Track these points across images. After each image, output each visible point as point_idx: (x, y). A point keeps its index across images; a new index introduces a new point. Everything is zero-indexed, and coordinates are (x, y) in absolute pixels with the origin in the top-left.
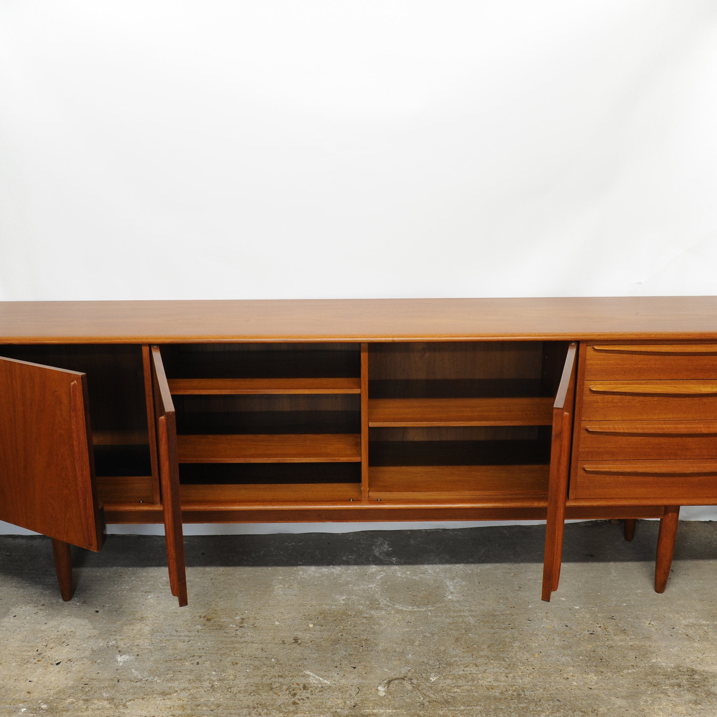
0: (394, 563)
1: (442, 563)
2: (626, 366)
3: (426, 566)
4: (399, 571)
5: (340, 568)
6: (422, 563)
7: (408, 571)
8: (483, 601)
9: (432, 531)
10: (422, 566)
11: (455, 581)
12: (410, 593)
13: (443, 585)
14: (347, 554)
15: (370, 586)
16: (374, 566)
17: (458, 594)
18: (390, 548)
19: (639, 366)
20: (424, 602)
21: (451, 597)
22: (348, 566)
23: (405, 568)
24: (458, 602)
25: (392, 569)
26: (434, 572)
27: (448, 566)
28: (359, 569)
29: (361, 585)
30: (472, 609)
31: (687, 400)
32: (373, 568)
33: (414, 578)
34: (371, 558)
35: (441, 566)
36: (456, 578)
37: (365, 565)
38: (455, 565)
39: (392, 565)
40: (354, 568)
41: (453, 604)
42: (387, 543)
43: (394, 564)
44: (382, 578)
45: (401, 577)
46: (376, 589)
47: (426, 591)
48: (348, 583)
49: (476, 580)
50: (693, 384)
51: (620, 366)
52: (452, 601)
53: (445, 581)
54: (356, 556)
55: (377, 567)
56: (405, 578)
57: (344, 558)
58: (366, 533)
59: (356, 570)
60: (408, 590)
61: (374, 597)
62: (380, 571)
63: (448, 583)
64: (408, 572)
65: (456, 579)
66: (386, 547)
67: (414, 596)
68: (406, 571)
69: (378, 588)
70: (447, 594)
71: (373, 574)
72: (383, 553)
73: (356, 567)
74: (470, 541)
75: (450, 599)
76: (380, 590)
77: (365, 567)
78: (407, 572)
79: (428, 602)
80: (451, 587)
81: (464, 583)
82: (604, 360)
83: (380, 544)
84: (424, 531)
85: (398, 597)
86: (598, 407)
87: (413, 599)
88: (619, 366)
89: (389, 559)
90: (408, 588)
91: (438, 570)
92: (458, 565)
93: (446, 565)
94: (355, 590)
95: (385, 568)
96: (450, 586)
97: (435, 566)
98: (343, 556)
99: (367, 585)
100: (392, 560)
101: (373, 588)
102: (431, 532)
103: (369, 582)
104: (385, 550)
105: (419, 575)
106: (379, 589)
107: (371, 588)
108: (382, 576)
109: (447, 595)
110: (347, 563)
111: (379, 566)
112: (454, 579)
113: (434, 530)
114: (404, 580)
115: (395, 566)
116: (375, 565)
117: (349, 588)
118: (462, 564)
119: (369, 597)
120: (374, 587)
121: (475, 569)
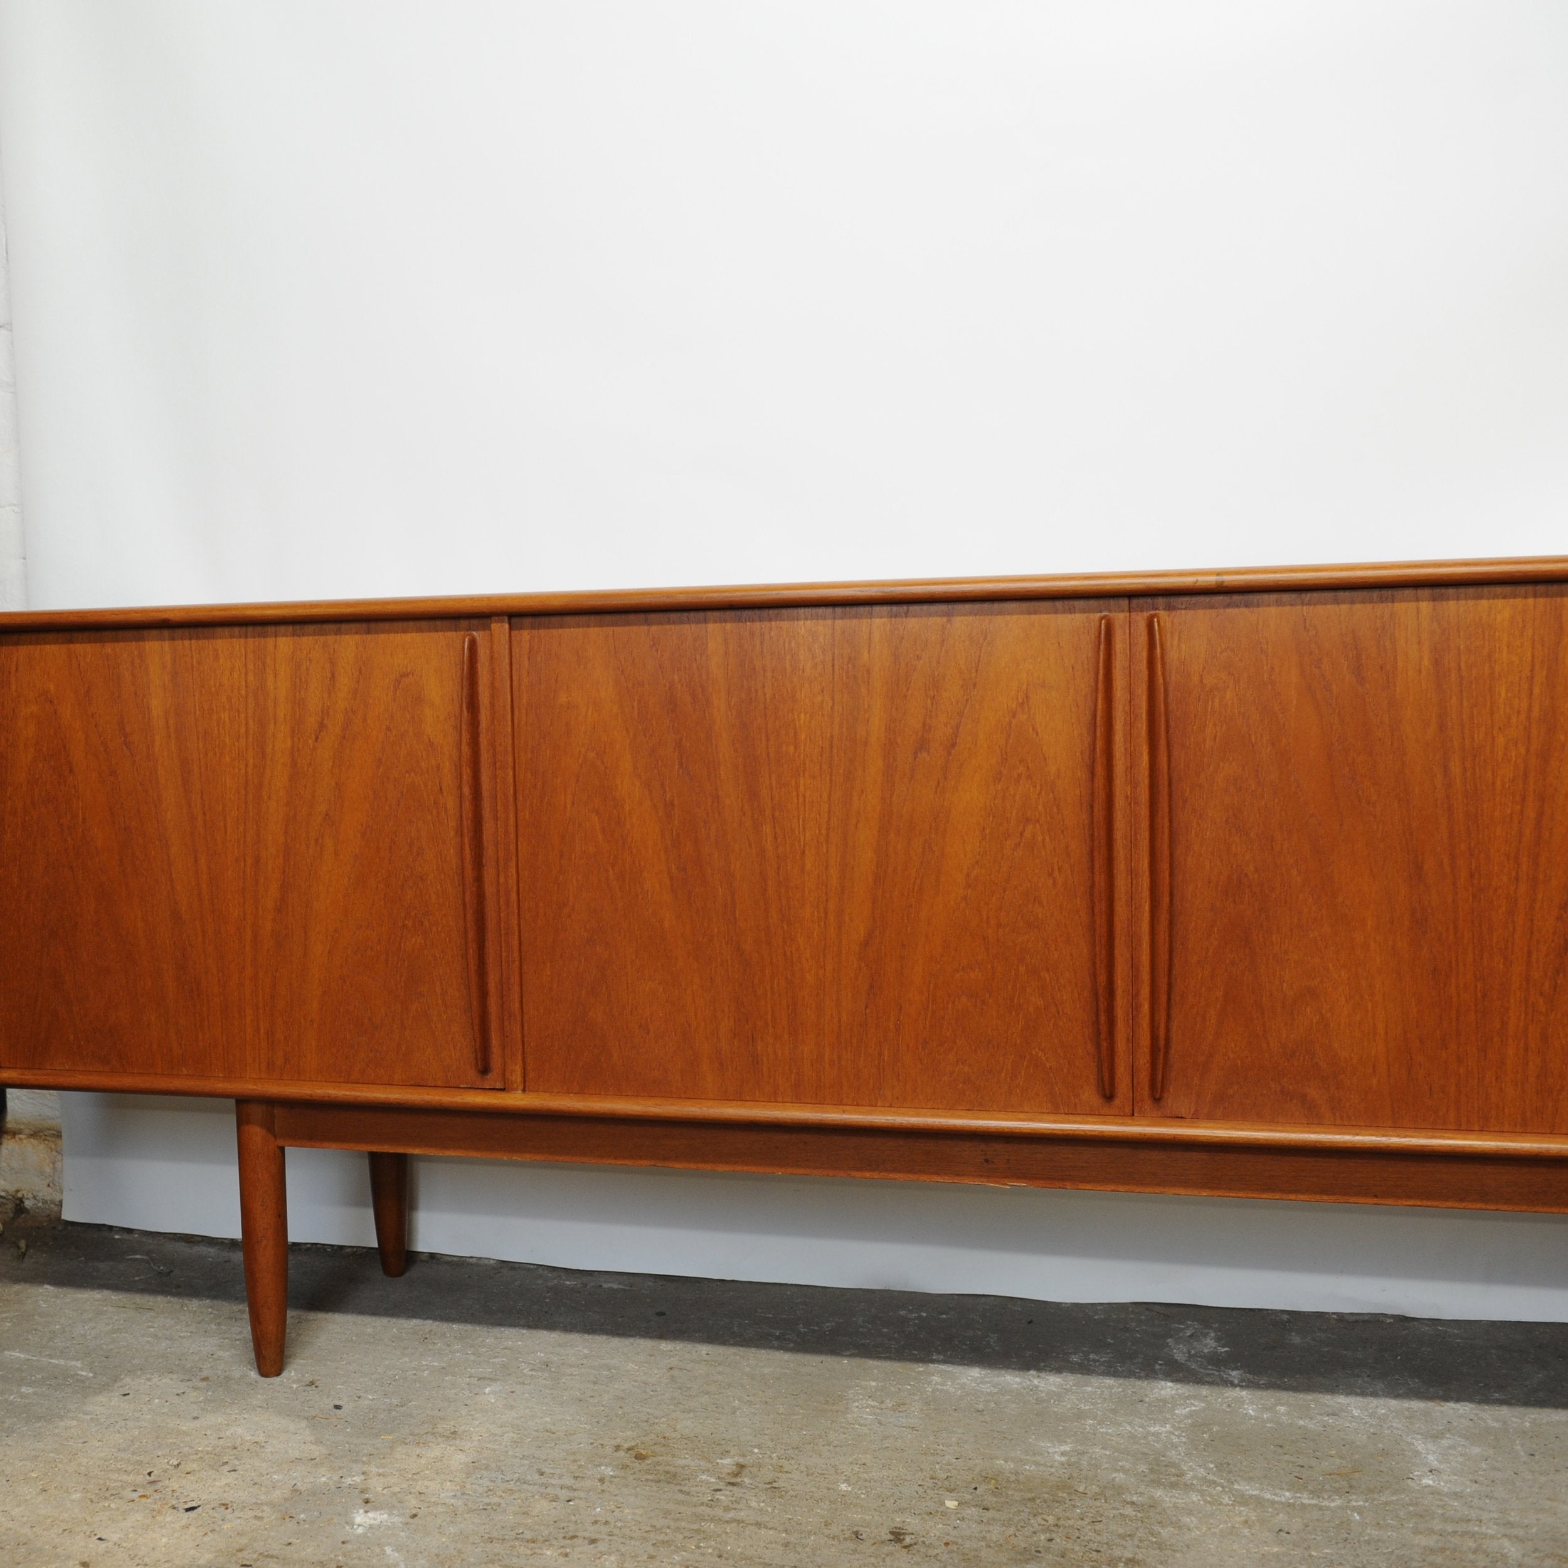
0: (1236, 1382)
1: (1397, 1396)
3: (1342, 1399)
4: (1252, 1403)
5: (1059, 1380)
6: (1332, 1390)
7: (1283, 1405)
8: (1549, 1503)
9: (1361, 1318)
10: (1329, 1397)
11: (1445, 1443)
12: (1286, 1457)
13: (1403, 1450)
14: (1085, 1349)
15: (1152, 1429)
16: (1170, 1384)
17: (1455, 1475)
18: (1223, 1347)
20: (1337, 1485)
21: (1430, 1482)
22: (1086, 1377)
23: (1269, 1397)
24: (1456, 1495)
25: (1227, 1395)
26: (1371, 1415)
27: (1417, 1405)
28: (1118, 1388)
29: (1124, 1424)
30: (1512, 1519)
32: (1167, 1389)
33: (1301, 1422)
34: (1161, 1365)
35: (1393, 1403)
36: (1447, 1436)
37: (1139, 1378)
38: (1442, 1403)
39: (1227, 1386)
40: (1104, 1382)
41: (1441, 1500)
42: (1213, 1335)
43: (1233, 1385)
44: (1190, 1415)
45: (1256, 1418)
46: (1173, 1437)
47: (1342, 1458)
48: (1080, 1416)
49: (1519, 1447)
52: (1435, 1492)
53: (1409, 1439)
54: (1110, 1355)
55: (1179, 1386)
56: (1269, 1420)
57: (1075, 1359)
58: (1147, 1309)
59: (1111, 1387)
60: (1280, 1450)
61: (1164, 1456)
62: (1188, 1398)
63: (1420, 1446)
64: (1282, 1409)
65: (1448, 1438)
66: (1209, 1344)
67: (1303, 1467)
68: (1276, 1405)
69: (1179, 1436)
70: (1416, 1473)
71: (1165, 1401)
72: (1200, 1357)
73: (1109, 1381)
74: (1493, 1351)
75: (1429, 1486)
76: (1185, 1443)
77: (1138, 1383)
78: (1278, 1408)
79: (1351, 1487)
80: (1431, 1457)
81: (1476, 1450)
83: (1189, 1336)
84: (1334, 1316)
85: (1245, 1463)
87: (1297, 1474)
89: (1217, 1371)
90: (1281, 1446)
91: (1383, 1411)
92: (1451, 1405)
93: (1412, 1403)
94: (1102, 1433)
95: (1205, 1391)
96: (1428, 1454)
97: (1373, 1402)
98: (1071, 1353)
99: (1142, 1426)
100: (1229, 1375)
101: (1164, 1435)
102: (1357, 1321)
103: (1150, 1419)
104: (1206, 1351)
105: (1319, 1417)
106: (1184, 1440)
107: (1157, 1435)
108: (1193, 1408)
109: (1417, 1476)
110: (1084, 1369)
111: (1187, 1387)
112: (1442, 1438)
113: (1366, 1318)
114: (1268, 1425)
115: (1238, 1389)
116: (1172, 1381)
117: (1086, 1429)
118: (1467, 1403)
119: (1147, 1454)
120: (1166, 1432)
121: (1514, 1420)
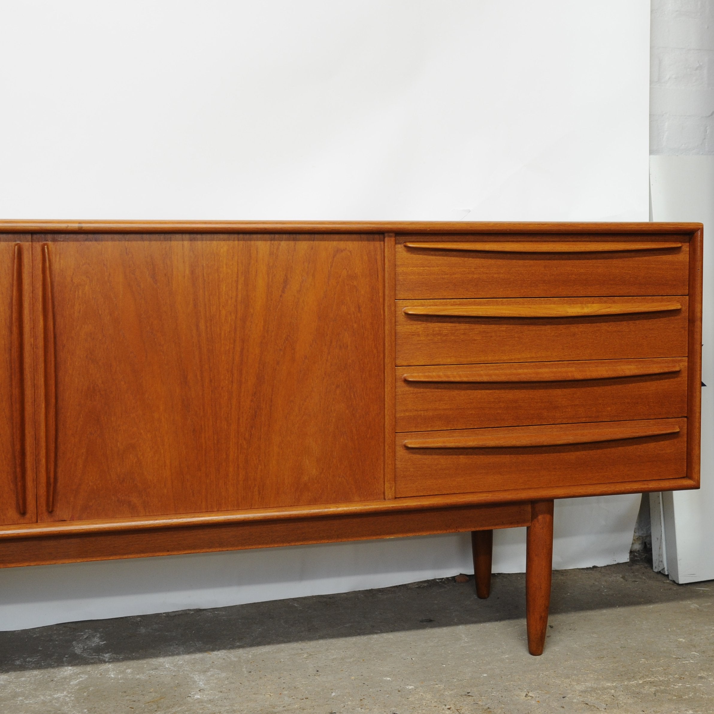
0: (107, 660)
1: (189, 653)
2: (456, 276)
3: (161, 660)
4: (114, 670)
5: (6, 677)
6: (156, 655)
7: (129, 668)
8: (254, 696)
9: (177, 613)
10: (154, 659)
11: (209, 674)
12: (128, 698)
13: (188, 682)
14: (25, 656)
15: (56, 696)
16: (70, 668)
17: (212, 690)
18: (103, 641)
19: (475, 276)
20: (151, 708)
21: (199, 697)
22: (23, 672)
23: (122, 666)
24: (210, 701)
25: (100, 668)
26: (174, 666)
27: (198, 656)
28: (40, 675)
29: (41, 696)
30: (235, 708)
31: (548, 330)
32: (68, 671)
33: (138, 676)
34: (67, 657)
35: (187, 657)
36: (211, 670)
37: (53, 667)
38: (211, 653)
39: (101, 663)
40: (32, 674)
41: (202, 705)
42: (98, 635)
43: (105, 662)
44: (79, 683)
45: (114, 678)
46: (66, 698)
47: (156, 692)
48: (15, 695)
49: (244, 669)
50: (554, 303)
51: (448, 276)
52: (200, 701)
53: (192, 675)
54: (39, 657)
55: (75, 668)
56: (121, 679)
57: (18, 662)
58: (64, 627)
59: (36, 676)
60: (125, 694)
61: (59, 710)
62: (79, 674)
63: (196, 678)
64: (129, 671)
65: (211, 671)
66: (96, 641)
67: (135, 701)
68: (126, 669)
69: (70, 697)
70: (192, 693)
71: (65, 678)
72: (90, 649)
73: (36, 672)
74: (240, 621)
75: (198, 699)
76: (73, 700)
77: (52, 670)
78: (127, 671)
79: (158, 707)
80: (201, 683)
81: (224, 675)
82: (423, 267)
83: (85, 638)
84: (164, 615)
85: (104, 706)
86: (419, 342)
87: (130, 706)
88: (446, 276)
89: (97, 656)
90: (125, 692)
91: (181, 662)
92: (215, 653)
93: (196, 655)
94: (26, 704)
95: (89, 668)
96: (200, 682)
97: (177, 658)
98: (16, 660)
99: (50, 695)
100: (104, 657)
101: (62, 698)
102: (175, 615)
103: (55, 690)
104: (93, 645)
105: (148, 672)
106: (73, 698)
107: (58, 699)
108: (81, 679)
109: (193, 694)
110: (22, 668)
111: (79, 668)
112: (208, 672)
113: (180, 613)
114: (120, 681)
115: (107, 664)
116: (72, 666)
117: (17, 703)
118: (223, 651)
119: (50, 711)
120: (63, 696)
121: (244, 655)
